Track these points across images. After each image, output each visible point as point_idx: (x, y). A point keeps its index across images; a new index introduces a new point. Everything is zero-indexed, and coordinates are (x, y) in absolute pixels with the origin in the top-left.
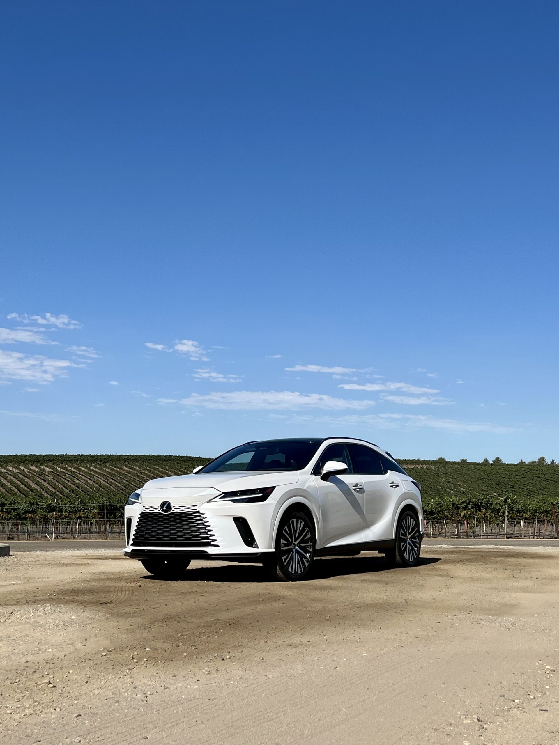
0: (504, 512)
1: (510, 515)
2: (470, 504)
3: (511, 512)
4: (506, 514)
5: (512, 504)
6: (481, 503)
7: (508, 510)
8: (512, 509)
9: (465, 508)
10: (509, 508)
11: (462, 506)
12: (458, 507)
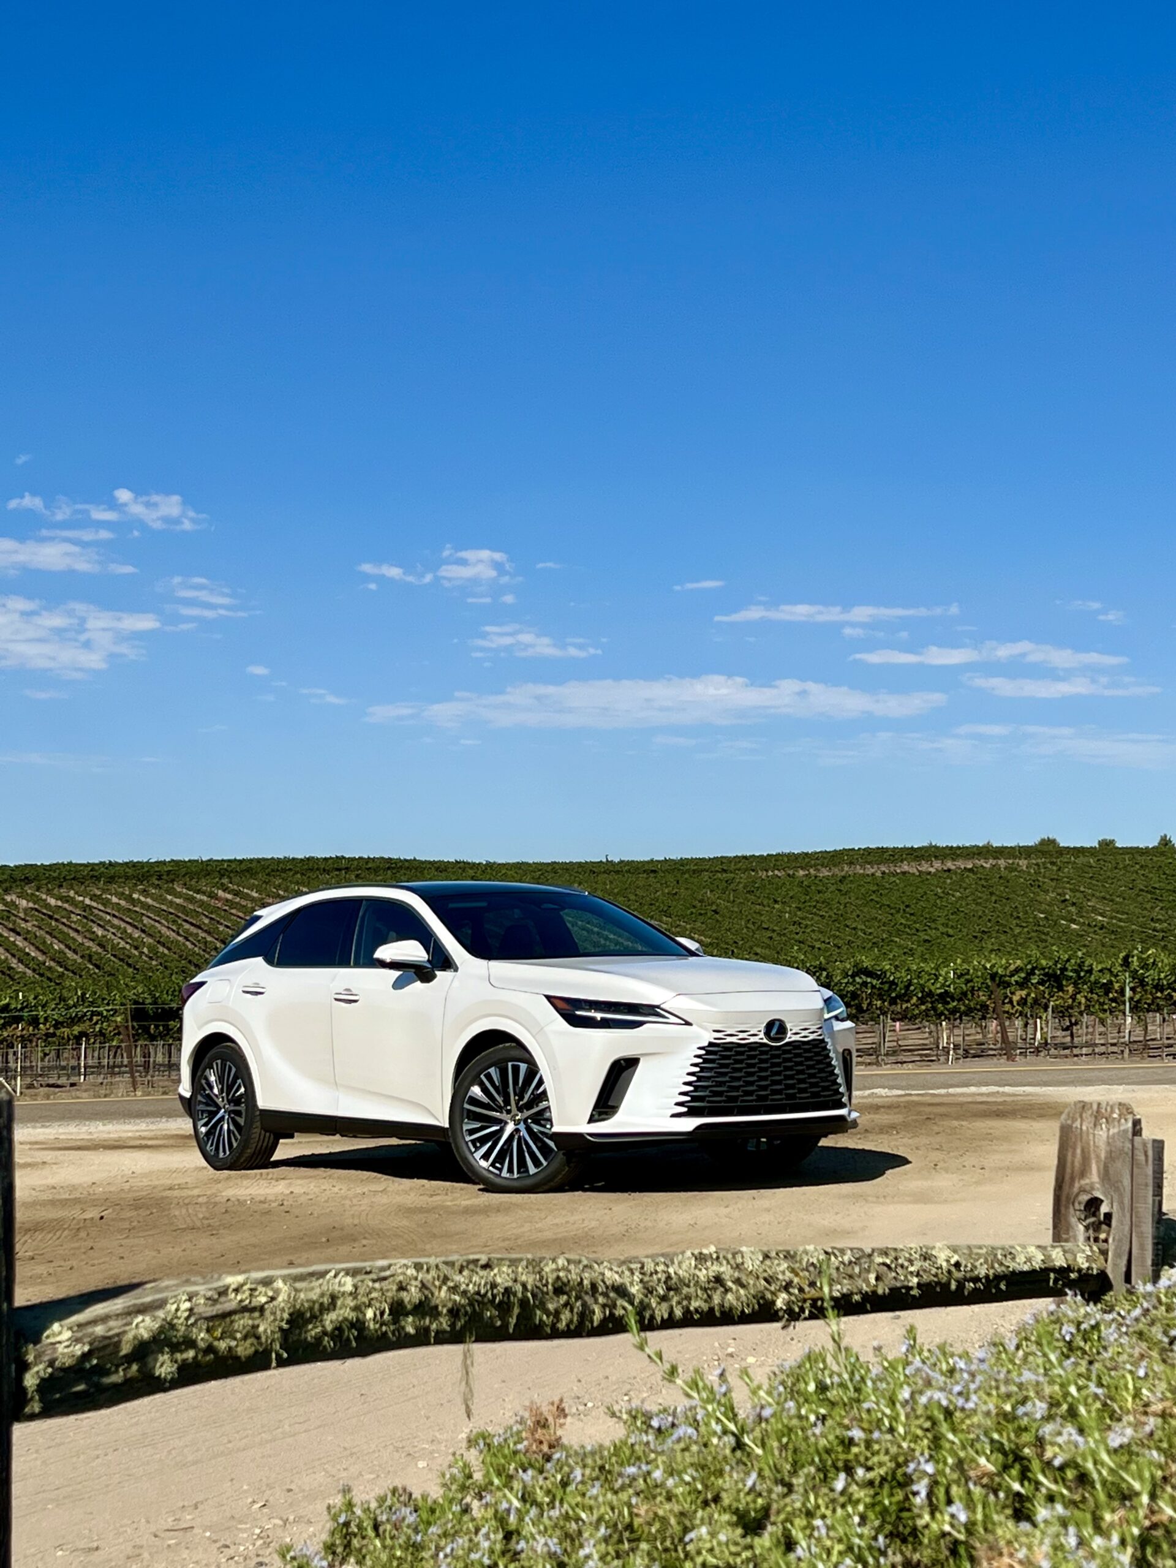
0: (1122, 992)
1: (1137, 997)
2: (1034, 974)
3: (1139, 990)
4: (1128, 993)
5: (1142, 968)
6: (1064, 970)
7: (1132, 985)
8: (1142, 983)
9: (1022, 985)
10: (1134, 979)
11: (1016, 978)
12: (1004, 982)
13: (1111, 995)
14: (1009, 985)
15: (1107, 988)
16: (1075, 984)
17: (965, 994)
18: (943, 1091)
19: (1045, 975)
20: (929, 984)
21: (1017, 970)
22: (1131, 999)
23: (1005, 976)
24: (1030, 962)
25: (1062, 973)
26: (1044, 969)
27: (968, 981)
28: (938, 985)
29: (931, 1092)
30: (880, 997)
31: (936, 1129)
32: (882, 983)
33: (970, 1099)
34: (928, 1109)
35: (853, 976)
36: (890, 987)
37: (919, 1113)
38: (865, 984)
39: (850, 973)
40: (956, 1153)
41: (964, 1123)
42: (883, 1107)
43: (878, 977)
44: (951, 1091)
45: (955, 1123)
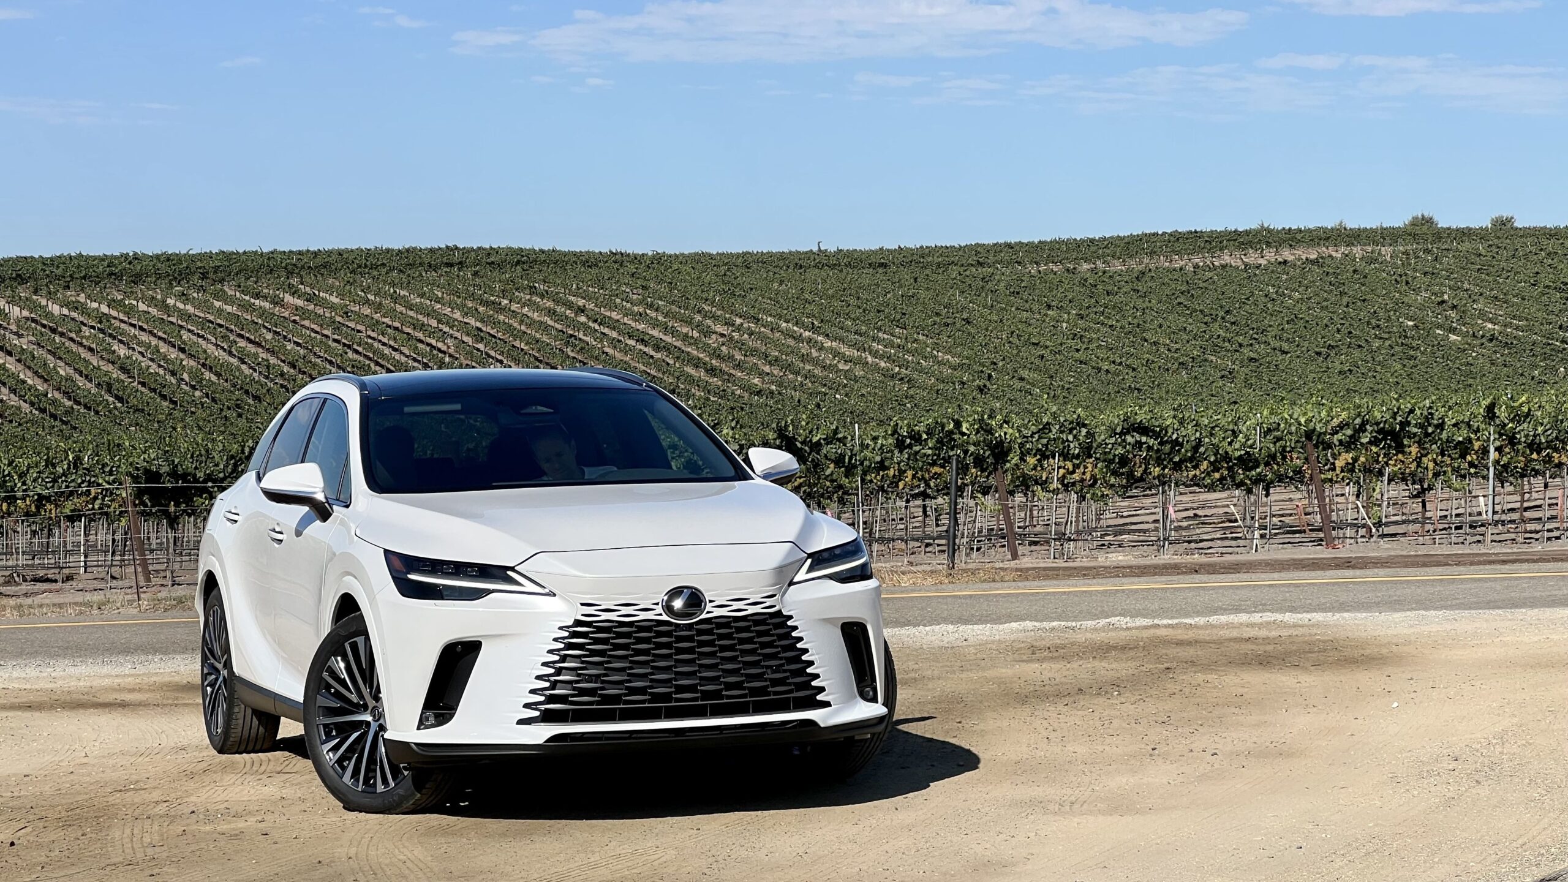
0: (1485, 451)
1: (1505, 460)
2: (1366, 430)
3: (1507, 450)
4: (1493, 455)
5: (1512, 421)
6: (1405, 424)
7: (1498, 443)
8: (1512, 441)
9: (1349, 444)
10: (1501, 435)
11: (1339, 436)
12: (1323, 442)
13: (1469, 458)
14: (1328, 446)
15: (1464, 448)
16: (1420, 443)
17: (1273, 457)
18: (1201, 620)
19: (1379, 432)
20: (1225, 444)
21: (1342, 426)
22: (1497, 462)
23: (1325, 433)
24: (1359, 415)
25: (1402, 428)
26: (1378, 424)
27: (1279, 439)
28: (1237, 446)
29: (1188, 621)
30: (1159, 462)
31: (1171, 687)
32: (1161, 444)
33: (1235, 634)
34: (1173, 651)
35: (1121, 434)
36: (1172, 448)
37: (1159, 659)
38: (1139, 444)
39: (1118, 430)
40: (1187, 730)
41: (1211, 677)
42: (1115, 648)
43: (1156, 435)
44: (1213, 619)
45: (1200, 677)
